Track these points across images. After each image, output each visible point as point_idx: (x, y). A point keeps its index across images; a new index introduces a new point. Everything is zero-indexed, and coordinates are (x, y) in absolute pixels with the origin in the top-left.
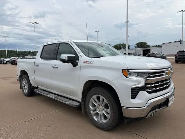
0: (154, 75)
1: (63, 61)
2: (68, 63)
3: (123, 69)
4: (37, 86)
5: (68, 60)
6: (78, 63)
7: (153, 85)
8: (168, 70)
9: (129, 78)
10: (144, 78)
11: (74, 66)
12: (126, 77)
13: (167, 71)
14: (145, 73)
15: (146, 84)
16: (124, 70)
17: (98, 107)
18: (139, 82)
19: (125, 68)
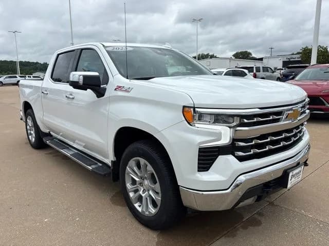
0: (255, 120)
1: (75, 85)
2: (86, 90)
3: (184, 107)
4: (49, 132)
5: (83, 84)
6: (105, 89)
7: (253, 143)
8: (291, 109)
9: (197, 125)
10: (230, 127)
11: (98, 97)
12: (189, 123)
13: (289, 112)
14: (233, 116)
15: (234, 140)
16: (186, 109)
17: (141, 184)
18: (219, 136)
19: (189, 103)
